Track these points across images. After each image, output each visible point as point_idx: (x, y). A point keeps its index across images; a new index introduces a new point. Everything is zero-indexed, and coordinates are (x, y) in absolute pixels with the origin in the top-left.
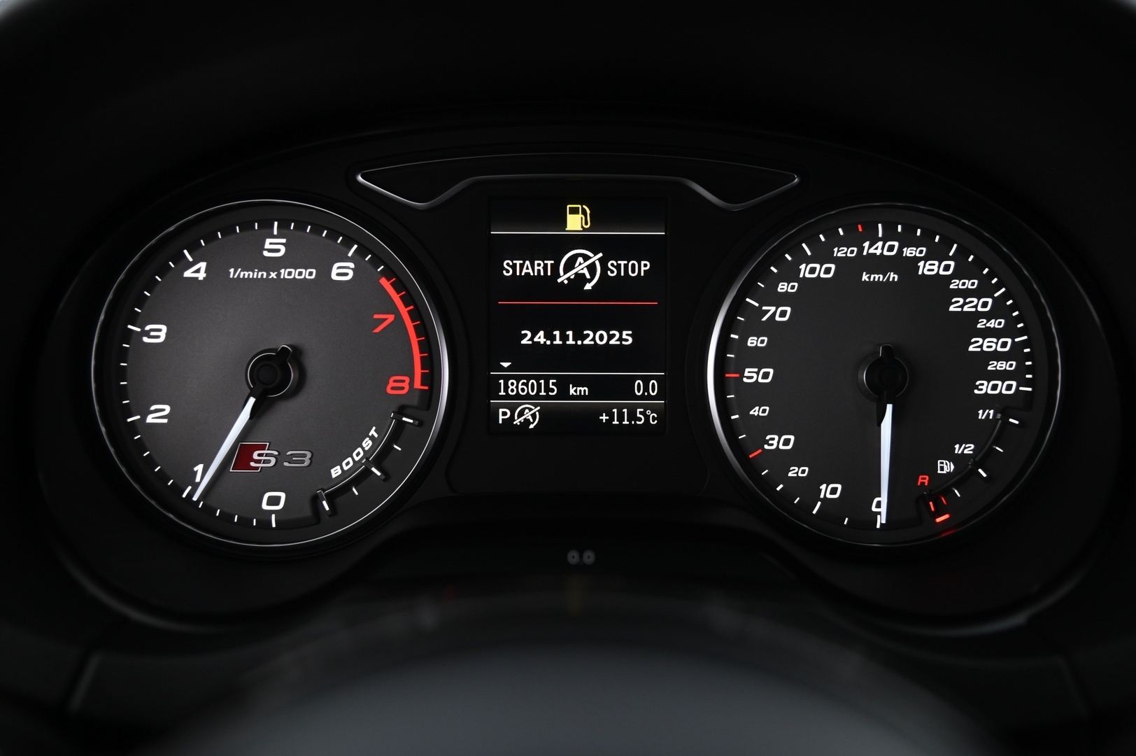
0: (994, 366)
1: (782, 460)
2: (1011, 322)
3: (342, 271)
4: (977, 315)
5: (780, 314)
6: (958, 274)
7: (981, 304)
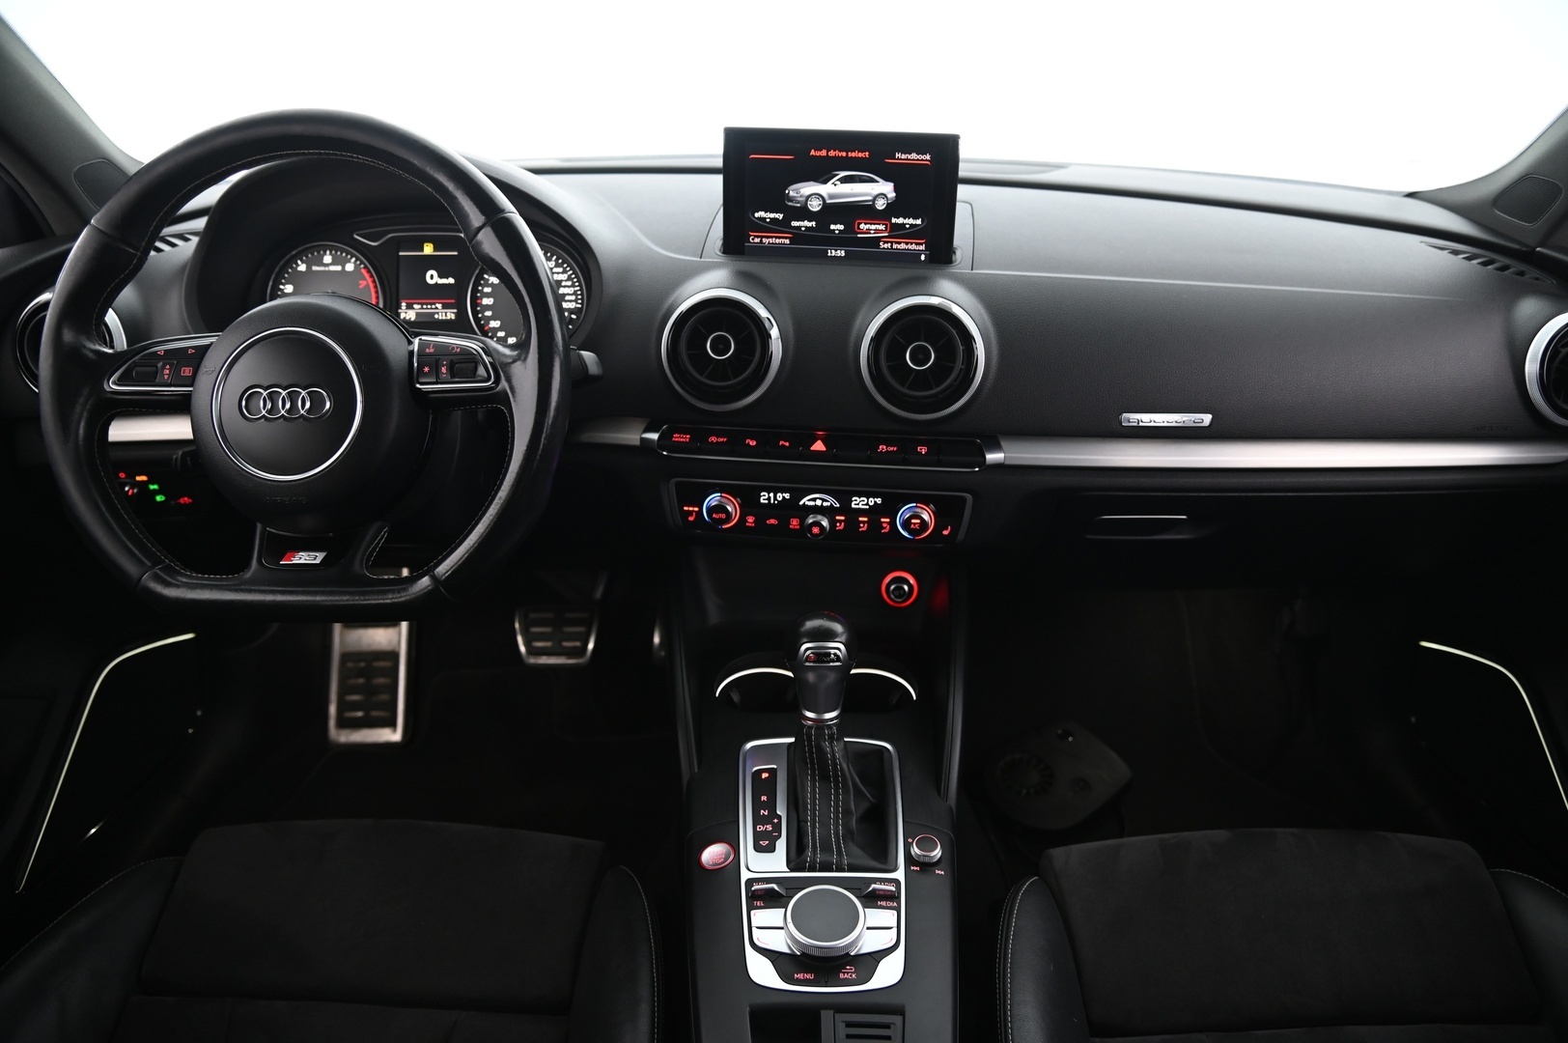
0: (567, 298)
1: (495, 330)
2: (574, 283)
3: (350, 267)
4: (562, 281)
6: (556, 266)
7: (564, 277)
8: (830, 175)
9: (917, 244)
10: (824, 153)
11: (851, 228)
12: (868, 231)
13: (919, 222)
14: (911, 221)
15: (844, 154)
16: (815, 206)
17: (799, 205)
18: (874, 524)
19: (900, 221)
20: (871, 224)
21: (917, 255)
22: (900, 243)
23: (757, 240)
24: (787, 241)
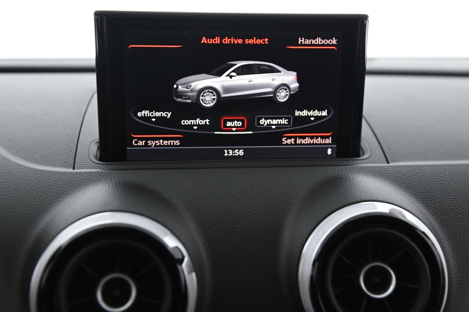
8: (225, 66)
9: (322, 137)
10: (217, 40)
12: (269, 127)
13: (325, 113)
14: (316, 113)
15: (240, 41)
16: (208, 101)
17: (189, 101)
19: (305, 113)
20: (272, 119)
21: (322, 149)
22: (304, 138)
23: (141, 143)
24: (177, 143)
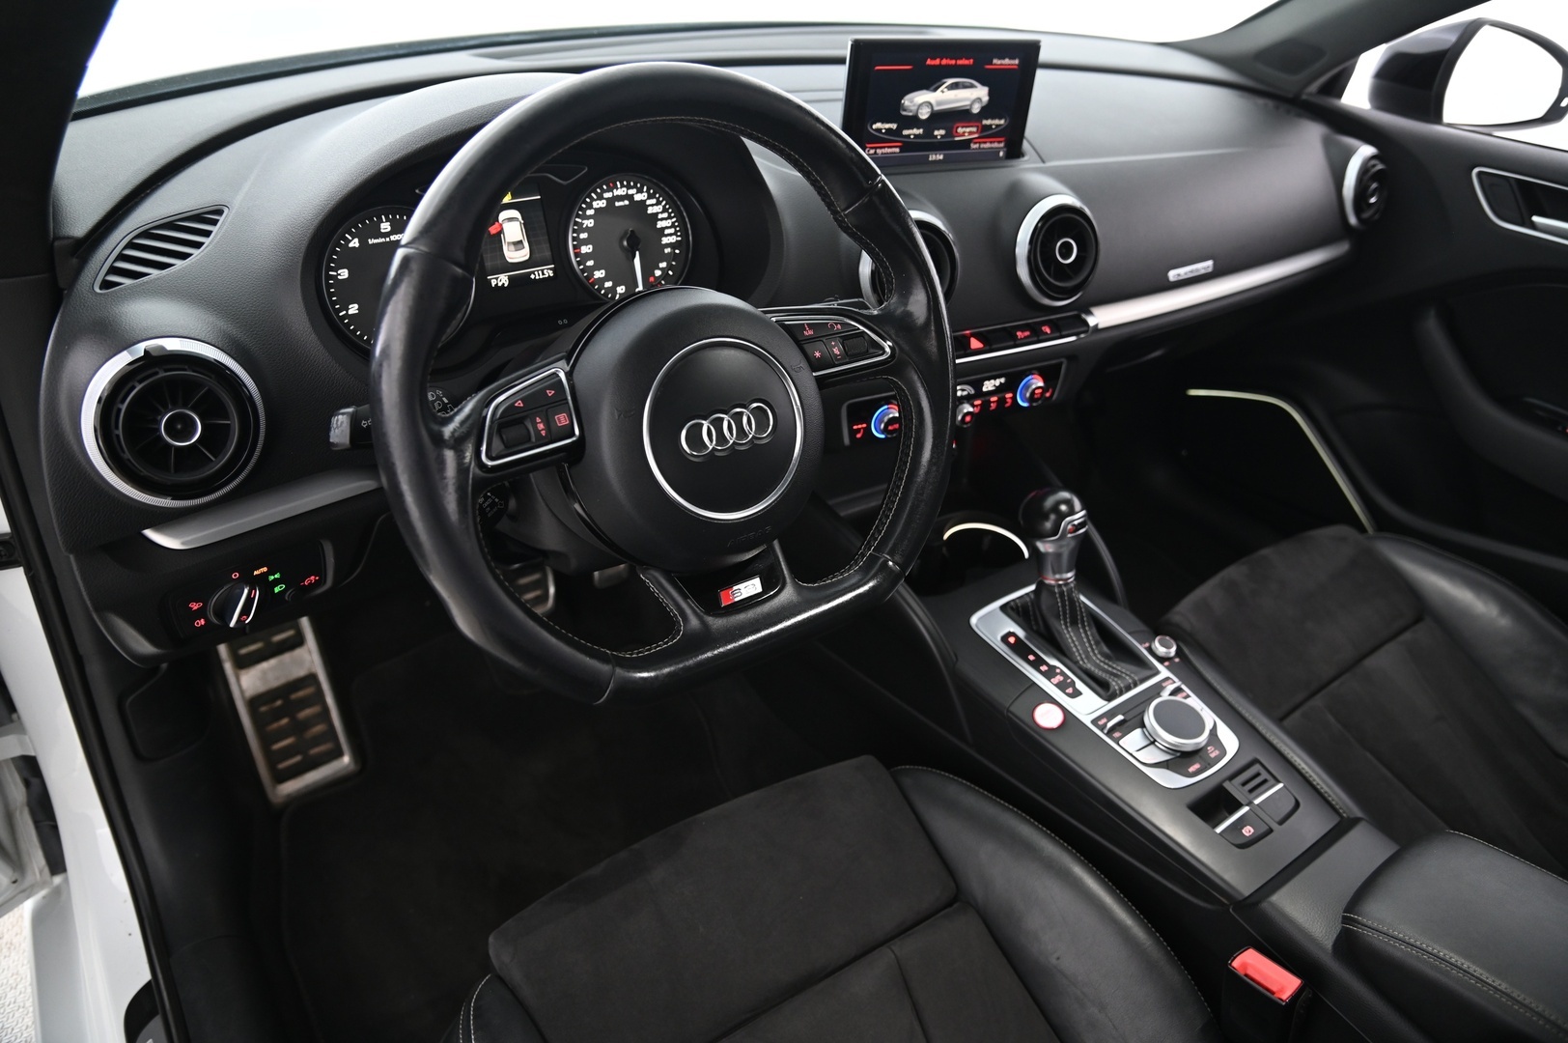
0: (667, 232)
1: (602, 281)
2: (670, 214)
4: (657, 213)
5: (590, 223)
6: (649, 198)
7: (658, 209)
8: (939, 83)
9: (998, 143)
10: (937, 62)
11: (950, 133)
12: (963, 134)
14: (997, 122)
15: (953, 62)
16: (924, 114)
17: (911, 114)
18: (1002, 401)
19: (989, 122)
20: (967, 127)
21: (995, 152)
22: (985, 143)
23: (872, 152)
24: (897, 150)
